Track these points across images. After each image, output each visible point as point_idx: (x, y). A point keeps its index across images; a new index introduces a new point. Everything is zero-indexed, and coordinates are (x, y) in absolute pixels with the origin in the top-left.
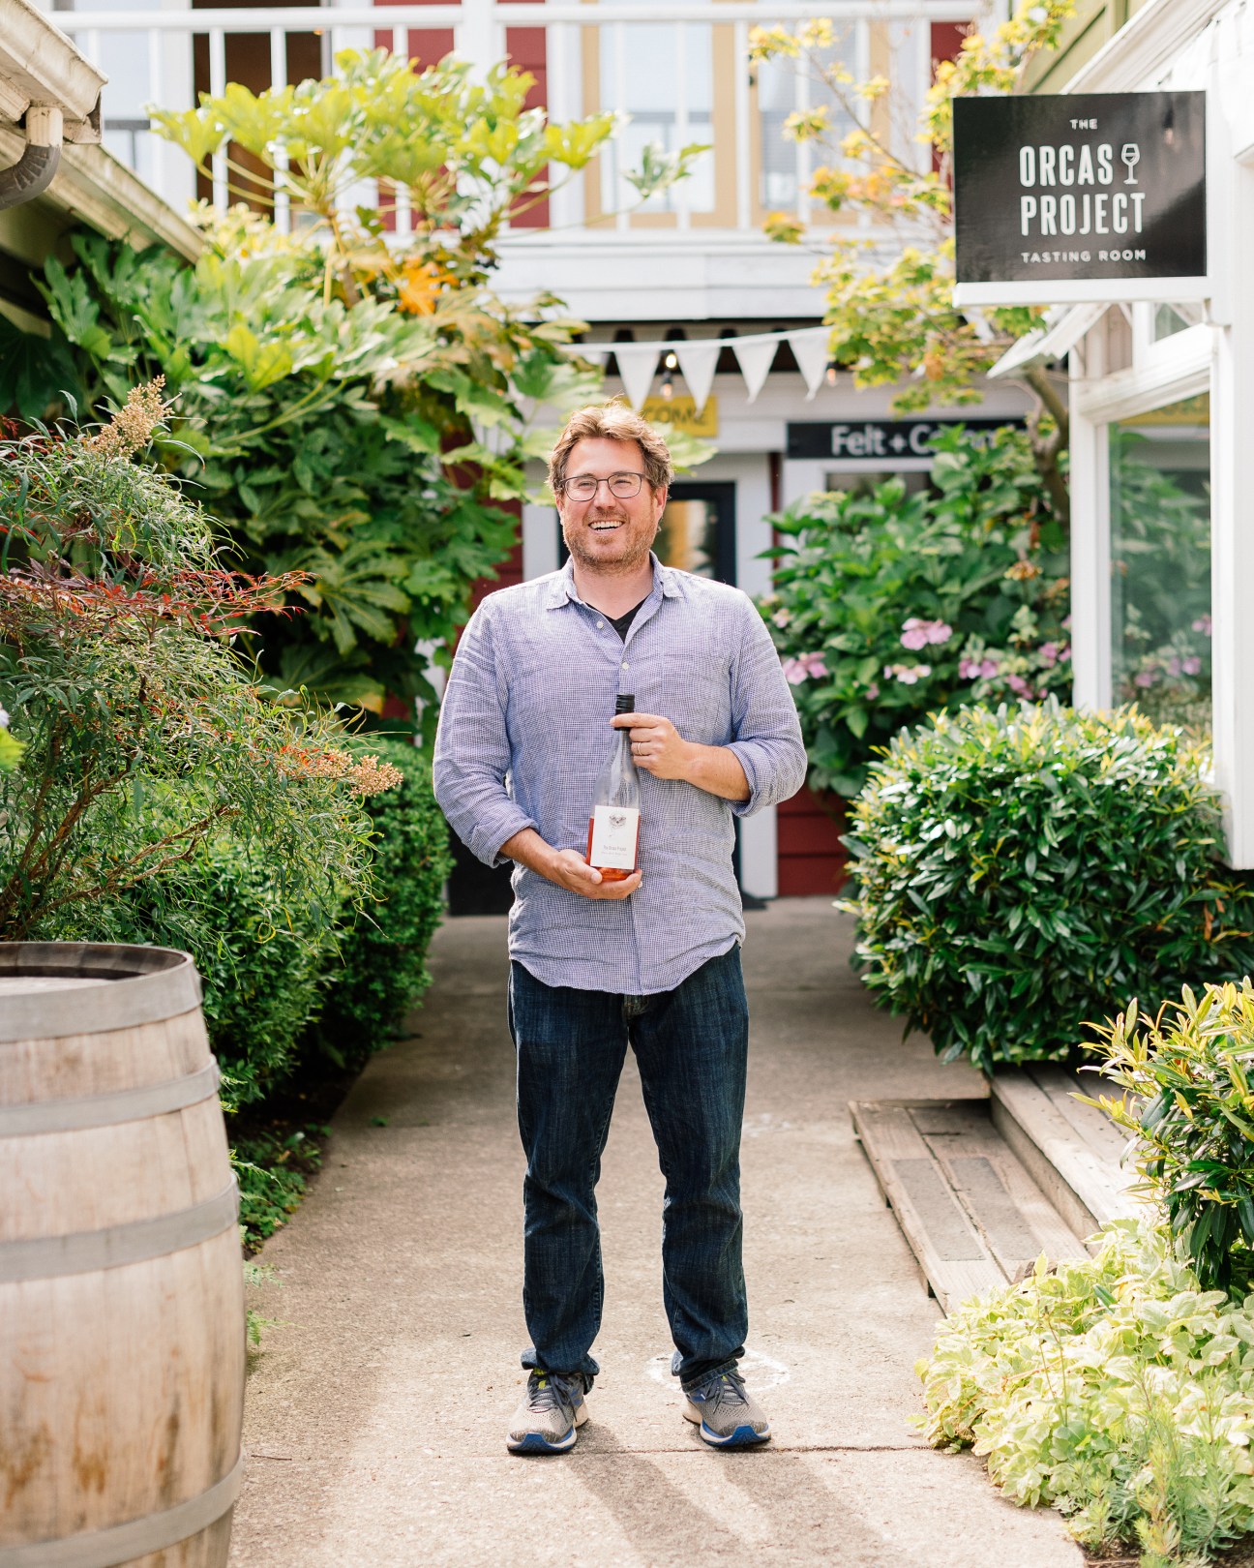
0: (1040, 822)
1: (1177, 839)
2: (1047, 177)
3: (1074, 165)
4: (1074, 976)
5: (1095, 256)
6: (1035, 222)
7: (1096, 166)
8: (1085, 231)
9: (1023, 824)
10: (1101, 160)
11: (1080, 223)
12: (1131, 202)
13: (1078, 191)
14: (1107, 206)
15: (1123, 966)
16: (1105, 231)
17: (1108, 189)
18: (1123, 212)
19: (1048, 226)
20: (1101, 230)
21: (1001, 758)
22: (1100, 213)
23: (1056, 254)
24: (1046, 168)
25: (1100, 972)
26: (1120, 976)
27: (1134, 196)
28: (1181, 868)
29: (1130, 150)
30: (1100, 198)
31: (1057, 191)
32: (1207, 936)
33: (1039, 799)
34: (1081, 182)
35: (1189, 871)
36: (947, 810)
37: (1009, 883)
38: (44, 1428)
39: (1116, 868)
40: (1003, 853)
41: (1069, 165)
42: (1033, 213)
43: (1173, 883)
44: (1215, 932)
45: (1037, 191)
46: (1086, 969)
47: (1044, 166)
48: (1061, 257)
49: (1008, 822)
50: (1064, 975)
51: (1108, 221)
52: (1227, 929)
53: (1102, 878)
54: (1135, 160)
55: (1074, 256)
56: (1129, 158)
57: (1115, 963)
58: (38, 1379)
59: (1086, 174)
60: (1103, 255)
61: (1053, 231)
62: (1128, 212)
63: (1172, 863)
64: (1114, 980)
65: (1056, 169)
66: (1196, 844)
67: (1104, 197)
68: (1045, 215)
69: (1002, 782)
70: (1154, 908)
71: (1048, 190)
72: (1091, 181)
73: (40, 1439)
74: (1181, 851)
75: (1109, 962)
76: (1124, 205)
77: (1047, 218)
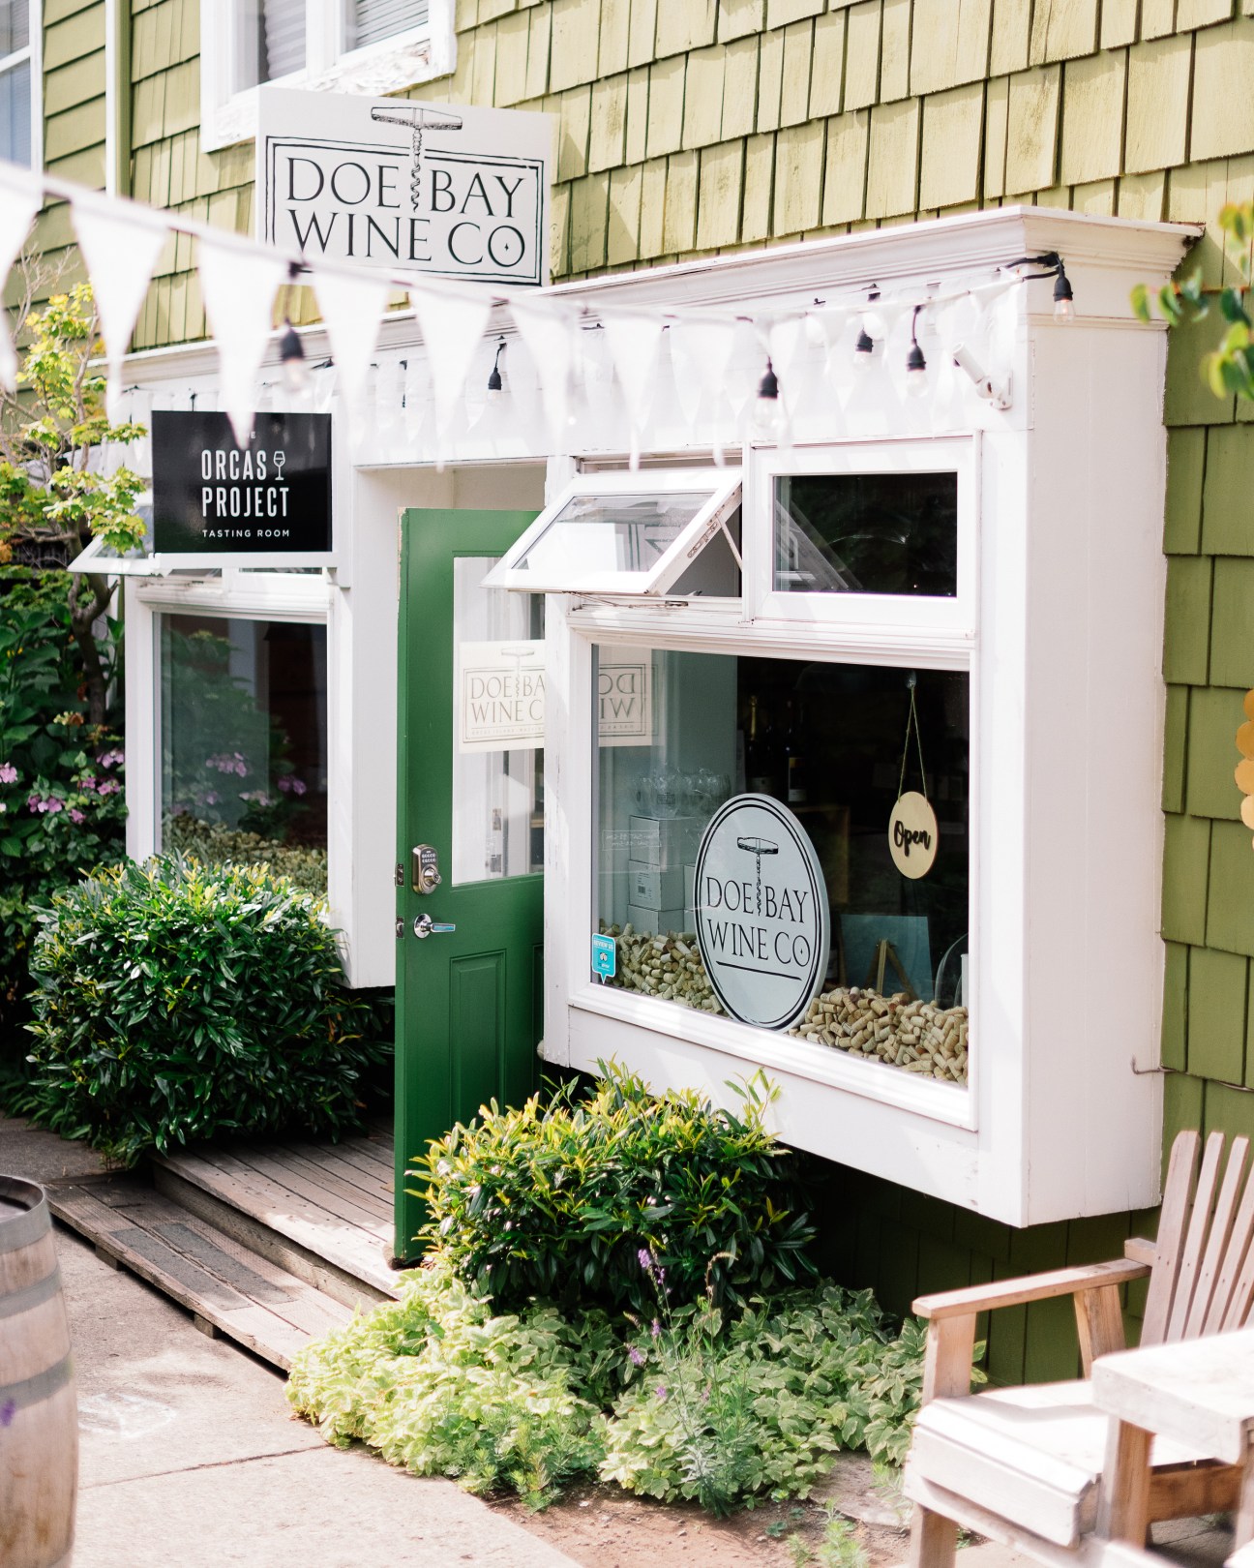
0: (216, 961)
1: (314, 970)
2: (221, 473)
3: (240, 464)
4: (238, 1077)
5: (254, 533)
6: (212, 506)
7: (255, 466)
8: (247, 514)
9: (203, 965)
10: (259, 462)
11: (243, 509)
12: (280, 494)
13: (242, 484)
14: (263, 496)
15: (273, 1068)
16: (261, 514)
17: (266, 484)
18: (274, 501)
19: (221, 509)
20: (258, 514)
21: (183, 914)
22: (258, 502)
23: (227, 531)
24: (220, 466)
25: (257, 1073)
26: (270, 1074)
27: (281, 489)
28: (318, 991)
29: (279, 455)
30: (258, 490)
31: (228, 484)
32: (331, 1039)
33: (215, 945)
34: (244, 478)
35: (323, 992)
36: (141, 955)
37: (193, 1010)
38: (22, 1508)
39: (275, 995)
40: (189, 987)
41: (236, 465)
42: (210, 500)
43: (310, 1001)
44: (337, 1036)
45: (214, 484)
46: (248, 1070)
47: (218, 465)
48: (230, 533)
49: (193, 963)
50: (231, 1077)
51: (263, 508)
52: (346, 1034)
53: (260, 1003)
54: (282, 463)
55: (239, 533)
56: (278, 462)
57: (267, 1065)
58: (19, 1476)
59: (248, 473)
60: (260, 533)
61: (225, 514)
62: (277, 501)
63: (311, 988)
64: (266, 1078)
65: (227, 467)
66: (327, 972)
67: (261, 489)
68: (219, 502)
69: (186, 930)
70: (296, 1023)
71: (221, 483)
72: (252, 478)
73: (20, 1515)
74: (316, 978)
75: (263, 1064)
76: (275, 496)
77: (221, 503)
